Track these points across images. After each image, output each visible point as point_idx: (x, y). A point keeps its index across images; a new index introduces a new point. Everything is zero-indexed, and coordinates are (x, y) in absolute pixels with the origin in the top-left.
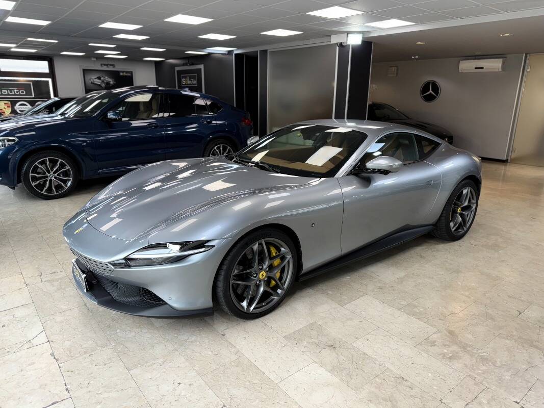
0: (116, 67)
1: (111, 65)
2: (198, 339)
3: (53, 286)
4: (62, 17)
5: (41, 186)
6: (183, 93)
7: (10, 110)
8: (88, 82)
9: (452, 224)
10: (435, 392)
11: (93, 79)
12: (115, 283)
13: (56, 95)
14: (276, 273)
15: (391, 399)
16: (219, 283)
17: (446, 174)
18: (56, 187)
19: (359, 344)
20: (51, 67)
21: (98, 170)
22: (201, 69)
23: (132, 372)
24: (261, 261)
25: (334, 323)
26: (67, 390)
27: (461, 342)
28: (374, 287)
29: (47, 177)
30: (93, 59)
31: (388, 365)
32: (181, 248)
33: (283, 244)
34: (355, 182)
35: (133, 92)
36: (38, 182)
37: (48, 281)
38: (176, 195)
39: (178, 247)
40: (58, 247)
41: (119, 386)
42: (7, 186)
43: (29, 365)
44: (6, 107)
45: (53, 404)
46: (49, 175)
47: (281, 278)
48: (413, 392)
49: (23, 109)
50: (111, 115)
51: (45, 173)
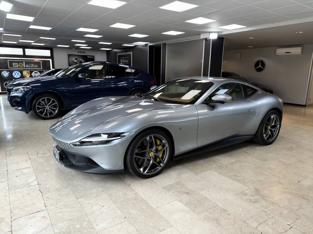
0: (86, 53)
1: (83, 52)
2: (116, 186)
3: (43, 159)
4: (57, 25)
5: (42, 113)
6: (120, 65)
7: (29, 75)
8: (71, 61)
9: (264, 135)
10: (242, 217)
11: (73, 59)
12: (74, 155)
13: (53, 67)
14: (159, 154)
15: (217, 219)
16: (127, 156)
17: (260, 107)
18: (49, 113)
19: (203, 193)
20: (52, 53)
21: (72, 105)
22: (131, 54)
23: (79, 200)
24: (151, 147)
25: (191, 182)
26: (45, 206)
27: (261, 195)
28: (216, 166)
29: (45, 107)
30: (74, 49)
31: (218, 203)
32: (108, 136)
33: (164, 138)
34: (206, 107)
35: (93, 64)
36: (40, 110)
37: (41, 157)
38: (110, 111)
39: (107, 136)
40: (48, 142)
41: (72, 206)
42: (24, 112)
43: (28, 194)
44: (27, 74)
45: (37, 212)
46: (46, 106)
47: (162, 158)
48: (230, 217)
49: (36, 75)
50: (80, 76)
51: (44, 106)
